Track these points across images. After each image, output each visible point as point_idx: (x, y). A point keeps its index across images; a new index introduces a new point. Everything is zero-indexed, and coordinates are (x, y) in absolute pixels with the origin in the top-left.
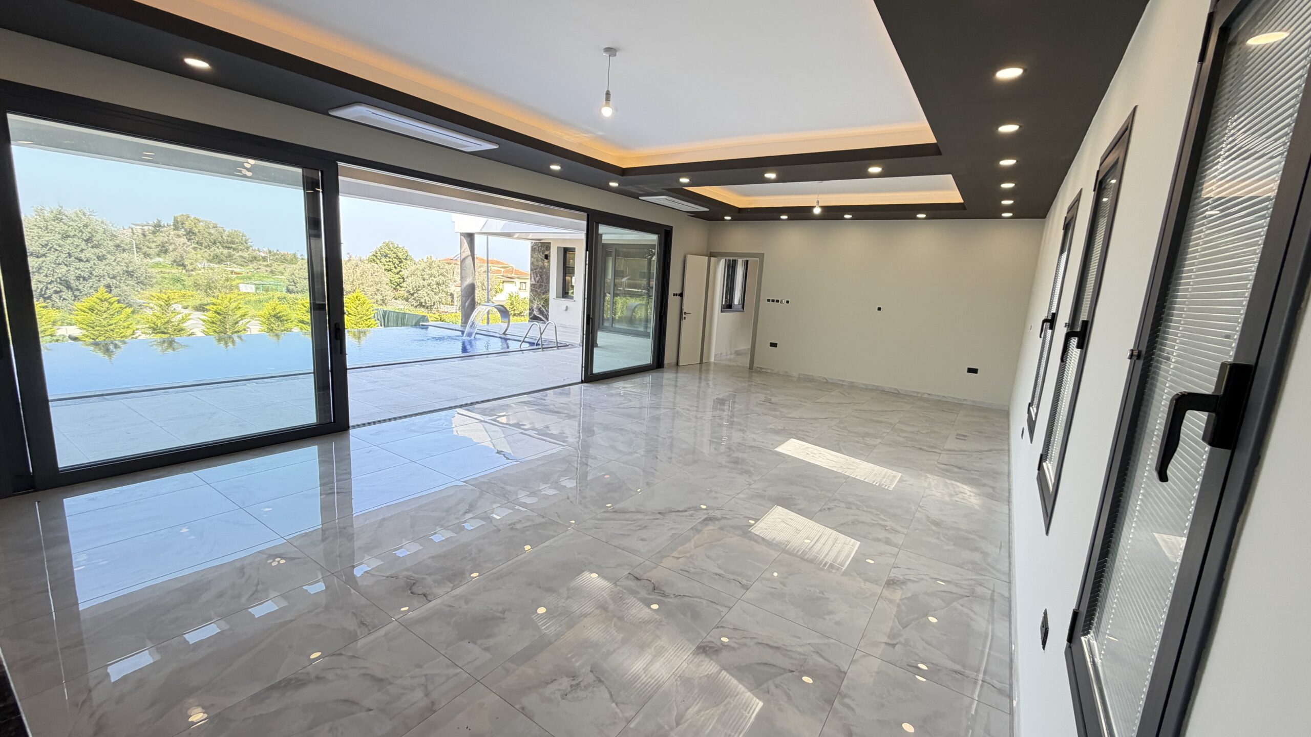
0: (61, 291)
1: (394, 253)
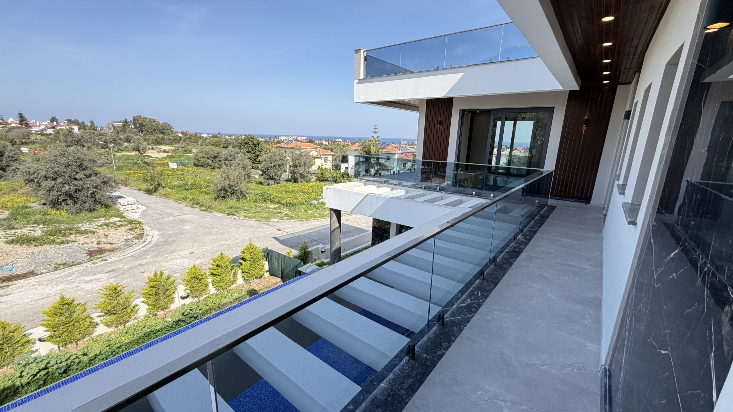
0: (66, 199)
1: (252, 142)
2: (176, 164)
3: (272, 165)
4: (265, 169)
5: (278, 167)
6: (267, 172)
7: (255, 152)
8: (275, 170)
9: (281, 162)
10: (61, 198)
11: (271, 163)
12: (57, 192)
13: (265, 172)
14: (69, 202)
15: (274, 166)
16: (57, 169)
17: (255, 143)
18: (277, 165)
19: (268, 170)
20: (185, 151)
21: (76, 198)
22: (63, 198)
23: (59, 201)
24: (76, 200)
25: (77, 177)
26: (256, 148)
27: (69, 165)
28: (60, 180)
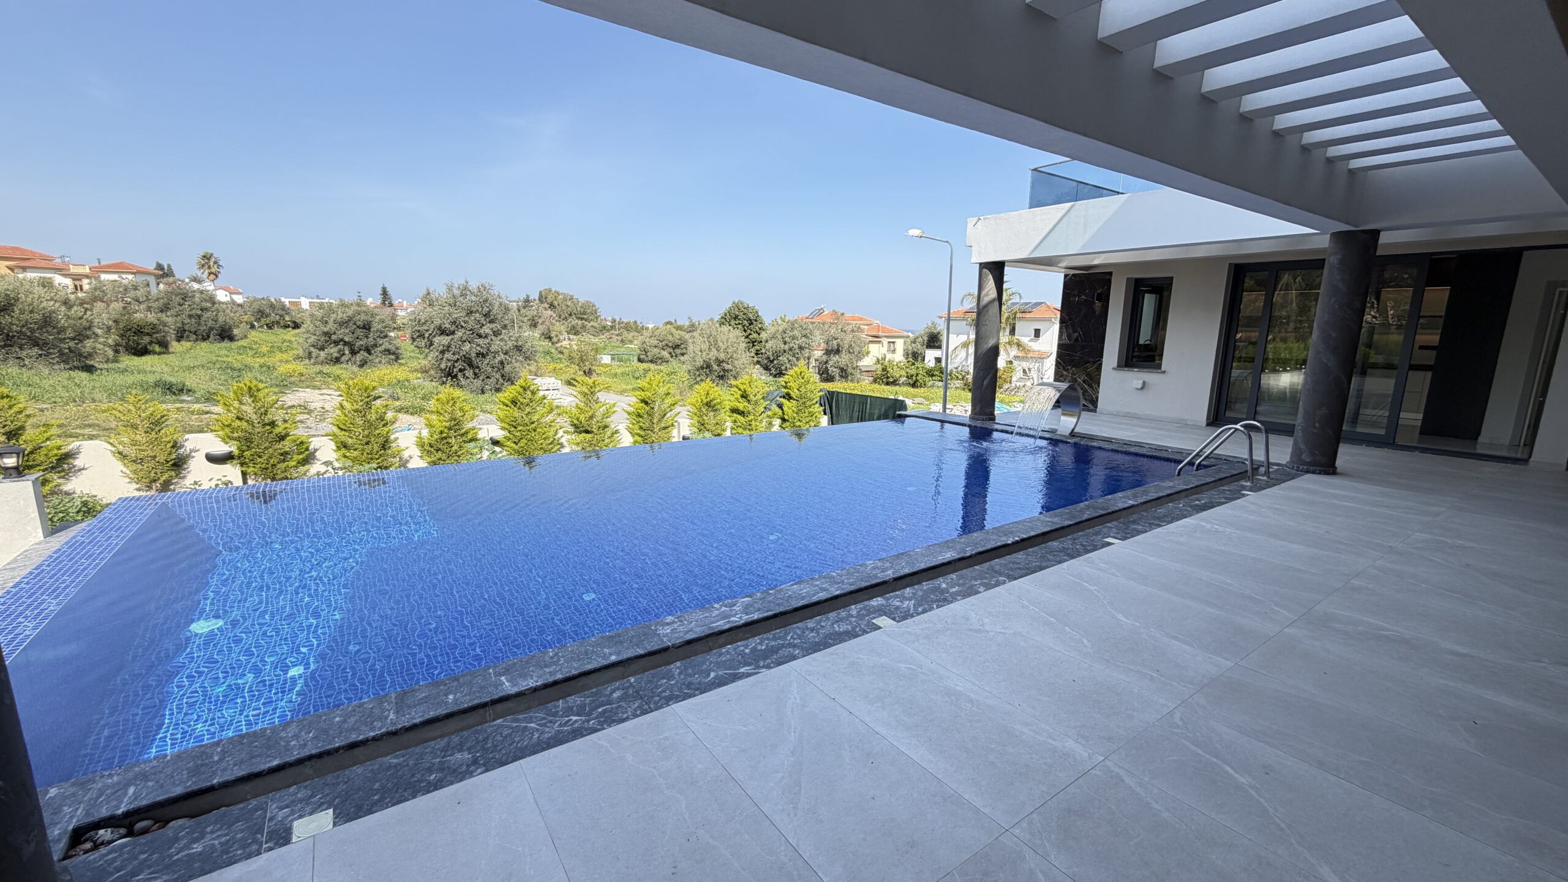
0: (464, 369)
1: (744, 314)
2: (609, 357)
3: (787, 347)
4: (773, 354)
5: (797, 351)
6: (775, 362)
7: (750, 334)
8: (790, 358)
9: (802, 341)
10: (459, 365)
11: (785, 343)
12: (453, 354)
13: (772, 361)
14: (469, 373)
15: (791, 349)
16: (456, 316)
17: (751, 316)
18: (796, 347)
19: (778, 356)
20: (622, 341)
21: (478, 367)
22: (460, 367)
23: (455, 370)
24: (477, 371)
25: (482, 331)
26: (752, 326)
27: (471, 312)
28: (459, 334)
